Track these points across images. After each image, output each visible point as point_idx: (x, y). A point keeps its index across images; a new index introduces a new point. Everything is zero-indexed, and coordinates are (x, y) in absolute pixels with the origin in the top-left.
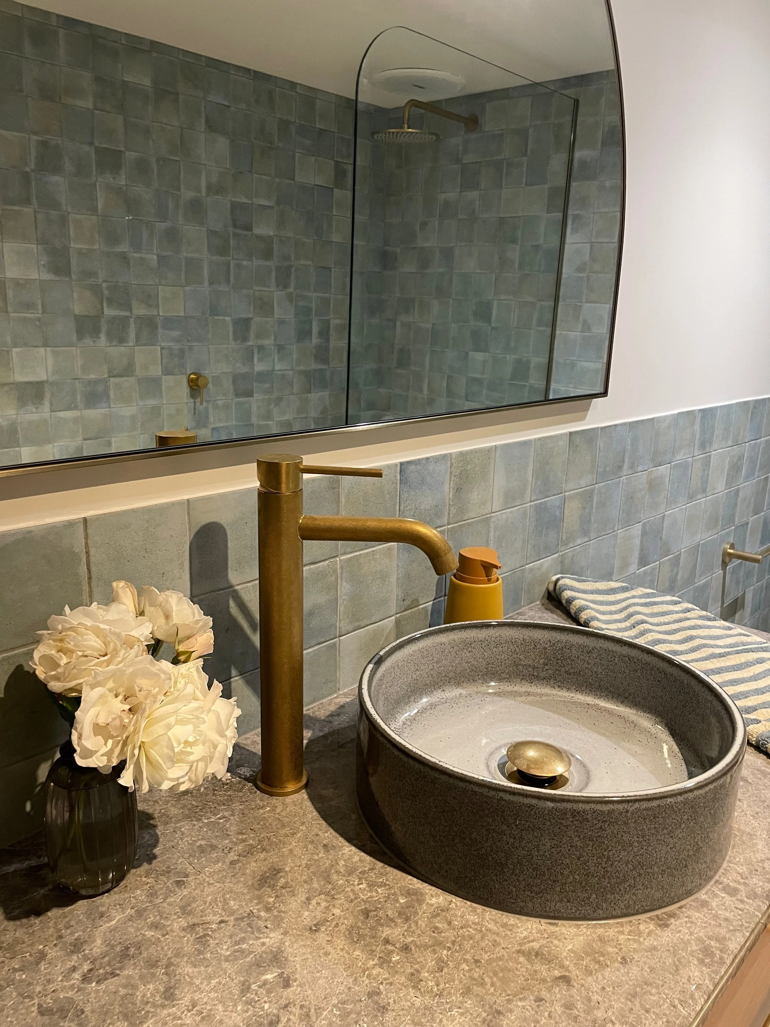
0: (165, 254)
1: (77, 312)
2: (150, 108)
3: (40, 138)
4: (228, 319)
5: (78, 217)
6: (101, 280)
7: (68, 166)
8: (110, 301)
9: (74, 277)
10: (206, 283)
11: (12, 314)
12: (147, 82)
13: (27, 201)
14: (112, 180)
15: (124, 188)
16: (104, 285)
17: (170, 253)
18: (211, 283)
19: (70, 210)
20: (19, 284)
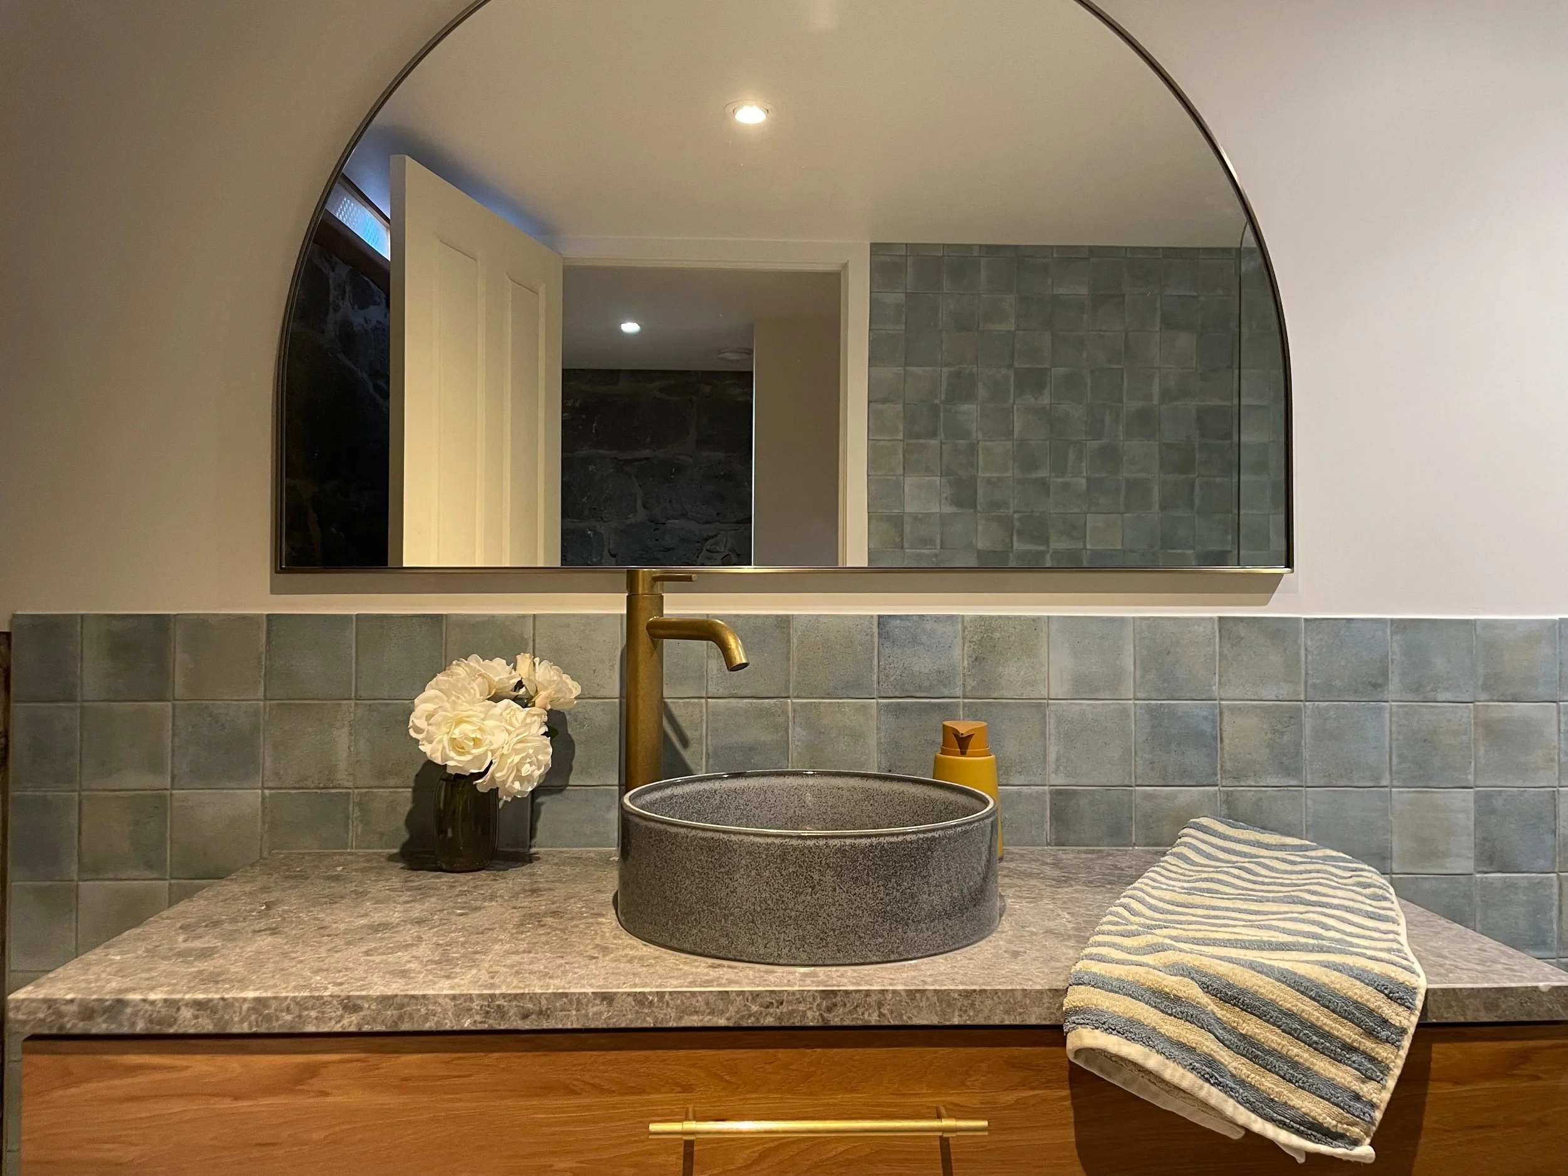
0: (1097, 476)
1: (980, 546)
2: (1085, 317)
3: (953, 369)
4: (1189, 552)
5: (988, 444)
6: (1011, 511)
7: (982, 392)
8: (1020, 533)
9: (979, 508)
10: (1156, 507)
11: (907, 551)
12: (1083, 291)
13: (934, 434)
14: (1033, 400)
15: (1048, 407)
16: (1016, 516)
17: (1104, 475)
18: (1164, 507)
19: (980, 437)
20: (915, 517)
